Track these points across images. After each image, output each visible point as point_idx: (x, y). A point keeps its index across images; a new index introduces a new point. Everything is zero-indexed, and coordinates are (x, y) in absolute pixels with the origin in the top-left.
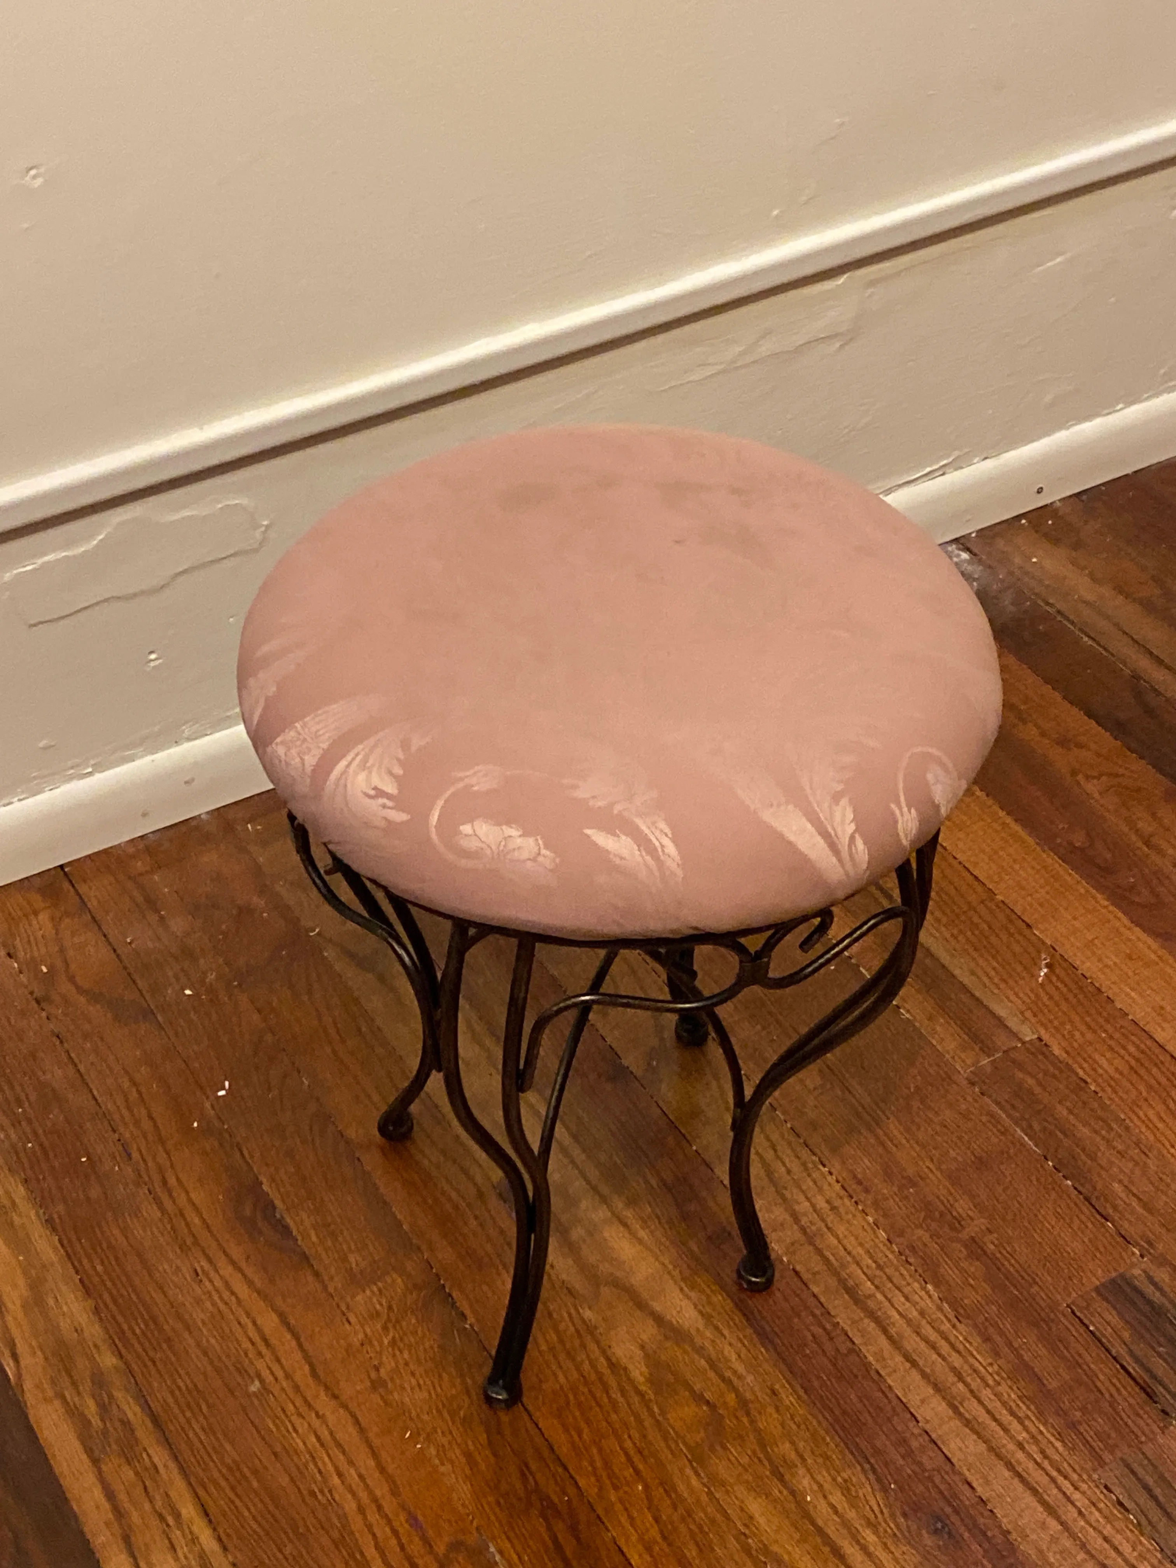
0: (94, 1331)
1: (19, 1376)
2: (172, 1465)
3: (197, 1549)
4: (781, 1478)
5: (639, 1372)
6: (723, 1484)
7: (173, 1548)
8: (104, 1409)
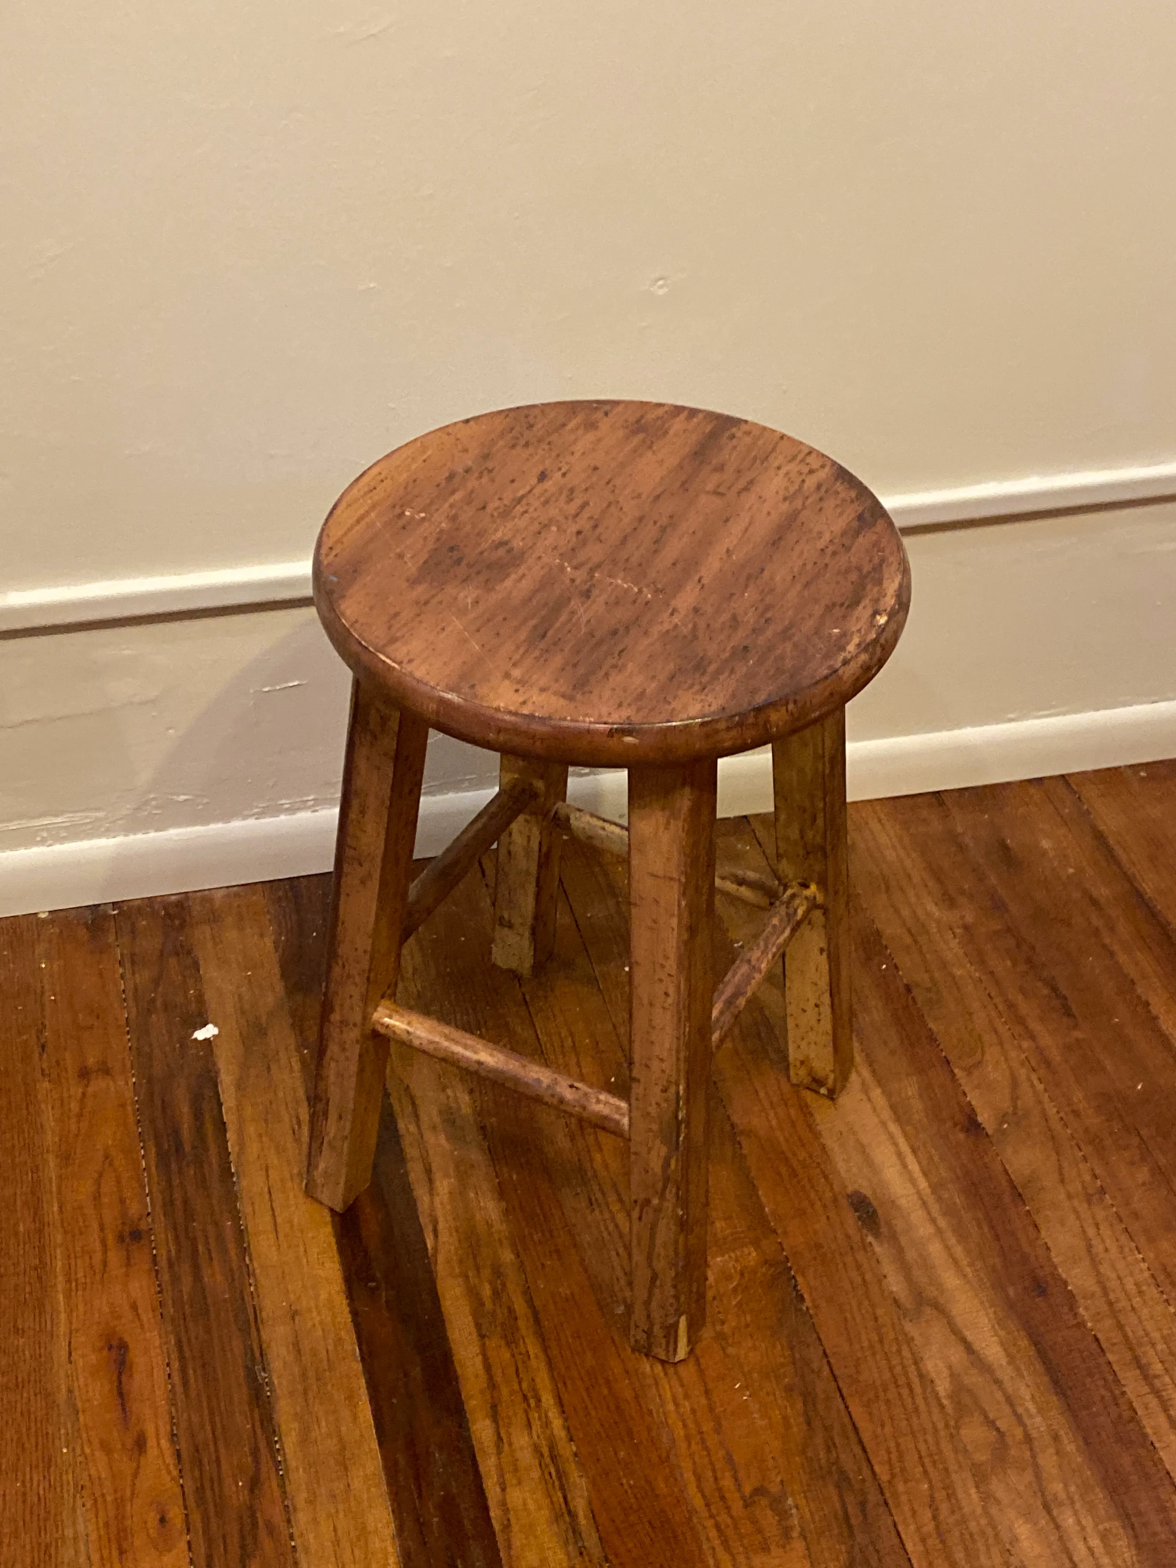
0: (500, 1227)
1: (435, 1249)
2: (542, 1356)
3: (548, 1432)
4: (1049, 1512)
5: (943, 1387)
6: (998, 1502)
7: (529, 1425)
8: (496, 1294)
